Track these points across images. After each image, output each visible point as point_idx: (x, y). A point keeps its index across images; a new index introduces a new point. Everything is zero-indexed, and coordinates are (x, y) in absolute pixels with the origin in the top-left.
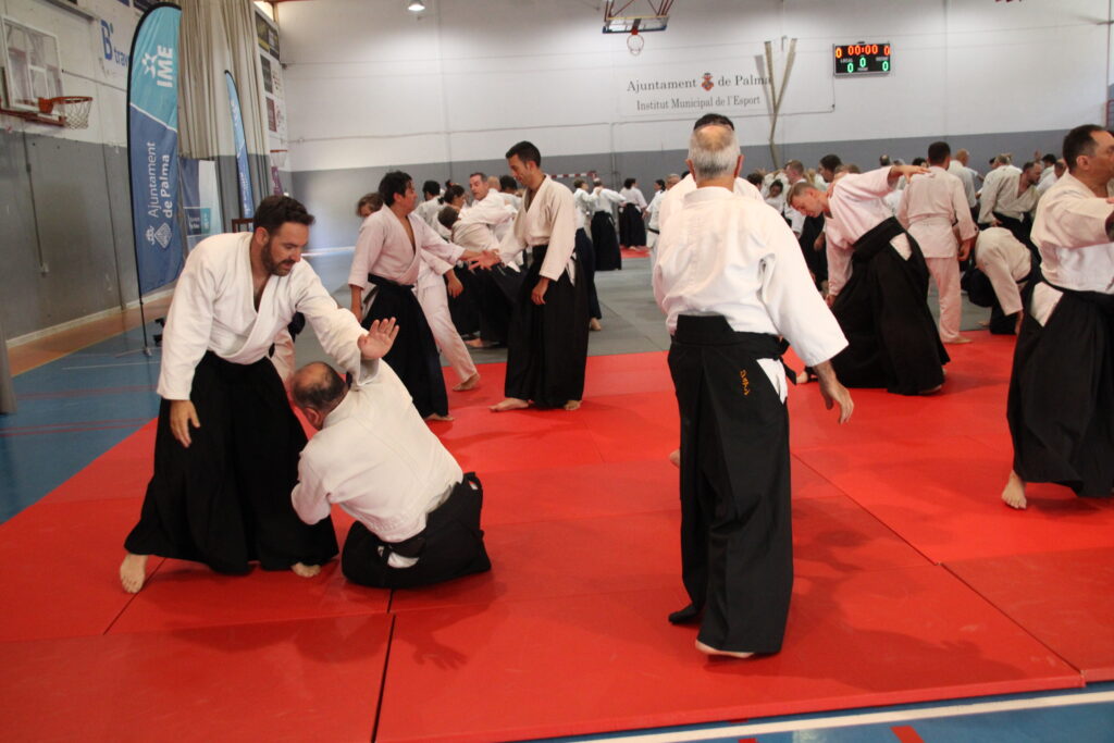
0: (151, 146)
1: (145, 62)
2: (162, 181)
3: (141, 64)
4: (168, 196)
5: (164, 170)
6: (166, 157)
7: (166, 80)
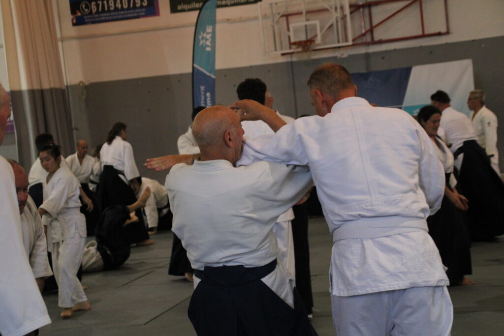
0: (202, 88)
1: (200, 37)
3: (199, 39)
6: (208, 94)
7: (208, 46)
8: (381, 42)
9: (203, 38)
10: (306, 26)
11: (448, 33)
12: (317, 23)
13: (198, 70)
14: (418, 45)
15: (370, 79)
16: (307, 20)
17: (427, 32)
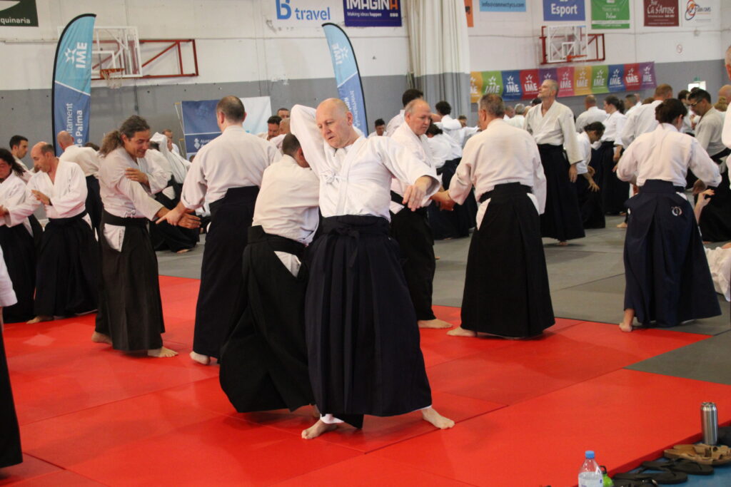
0: (69, 106)
1: (67, 54)
2: (77, 127)
3: (64, 55)
4: (81, 135)
5: (78, 120)
6: (80, 112)
7: (82, 64)
8: (148, 77)
9: (70, 55)
10: (100, 55)
11: (196, 74)
12: (112, 52)
13: (63, 88)
14: (175, 83)
15: (201, 107)
16: (101, 50)
17: (185, 73)
